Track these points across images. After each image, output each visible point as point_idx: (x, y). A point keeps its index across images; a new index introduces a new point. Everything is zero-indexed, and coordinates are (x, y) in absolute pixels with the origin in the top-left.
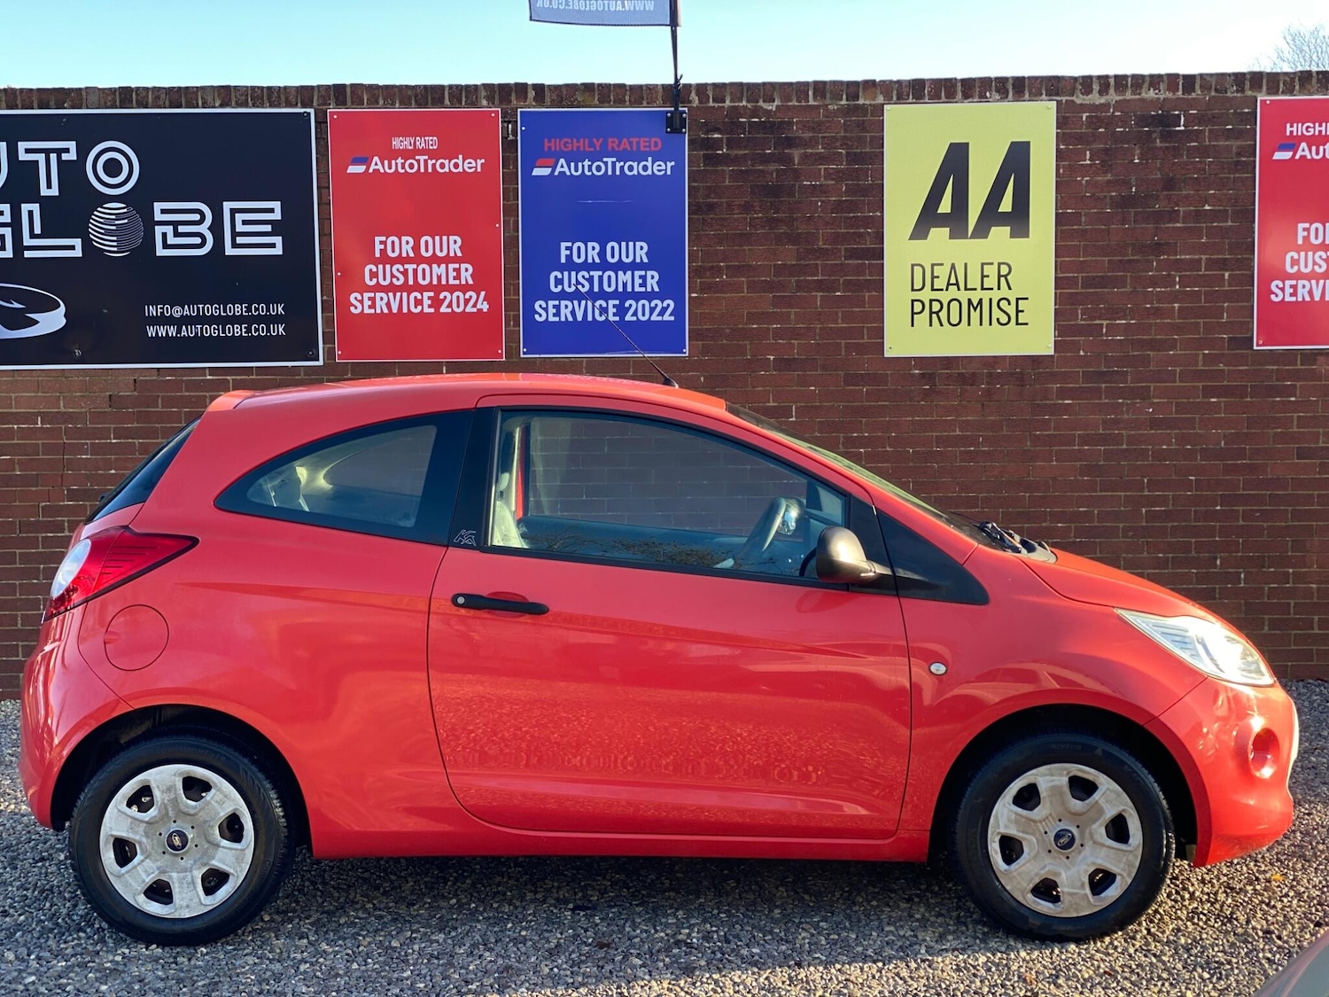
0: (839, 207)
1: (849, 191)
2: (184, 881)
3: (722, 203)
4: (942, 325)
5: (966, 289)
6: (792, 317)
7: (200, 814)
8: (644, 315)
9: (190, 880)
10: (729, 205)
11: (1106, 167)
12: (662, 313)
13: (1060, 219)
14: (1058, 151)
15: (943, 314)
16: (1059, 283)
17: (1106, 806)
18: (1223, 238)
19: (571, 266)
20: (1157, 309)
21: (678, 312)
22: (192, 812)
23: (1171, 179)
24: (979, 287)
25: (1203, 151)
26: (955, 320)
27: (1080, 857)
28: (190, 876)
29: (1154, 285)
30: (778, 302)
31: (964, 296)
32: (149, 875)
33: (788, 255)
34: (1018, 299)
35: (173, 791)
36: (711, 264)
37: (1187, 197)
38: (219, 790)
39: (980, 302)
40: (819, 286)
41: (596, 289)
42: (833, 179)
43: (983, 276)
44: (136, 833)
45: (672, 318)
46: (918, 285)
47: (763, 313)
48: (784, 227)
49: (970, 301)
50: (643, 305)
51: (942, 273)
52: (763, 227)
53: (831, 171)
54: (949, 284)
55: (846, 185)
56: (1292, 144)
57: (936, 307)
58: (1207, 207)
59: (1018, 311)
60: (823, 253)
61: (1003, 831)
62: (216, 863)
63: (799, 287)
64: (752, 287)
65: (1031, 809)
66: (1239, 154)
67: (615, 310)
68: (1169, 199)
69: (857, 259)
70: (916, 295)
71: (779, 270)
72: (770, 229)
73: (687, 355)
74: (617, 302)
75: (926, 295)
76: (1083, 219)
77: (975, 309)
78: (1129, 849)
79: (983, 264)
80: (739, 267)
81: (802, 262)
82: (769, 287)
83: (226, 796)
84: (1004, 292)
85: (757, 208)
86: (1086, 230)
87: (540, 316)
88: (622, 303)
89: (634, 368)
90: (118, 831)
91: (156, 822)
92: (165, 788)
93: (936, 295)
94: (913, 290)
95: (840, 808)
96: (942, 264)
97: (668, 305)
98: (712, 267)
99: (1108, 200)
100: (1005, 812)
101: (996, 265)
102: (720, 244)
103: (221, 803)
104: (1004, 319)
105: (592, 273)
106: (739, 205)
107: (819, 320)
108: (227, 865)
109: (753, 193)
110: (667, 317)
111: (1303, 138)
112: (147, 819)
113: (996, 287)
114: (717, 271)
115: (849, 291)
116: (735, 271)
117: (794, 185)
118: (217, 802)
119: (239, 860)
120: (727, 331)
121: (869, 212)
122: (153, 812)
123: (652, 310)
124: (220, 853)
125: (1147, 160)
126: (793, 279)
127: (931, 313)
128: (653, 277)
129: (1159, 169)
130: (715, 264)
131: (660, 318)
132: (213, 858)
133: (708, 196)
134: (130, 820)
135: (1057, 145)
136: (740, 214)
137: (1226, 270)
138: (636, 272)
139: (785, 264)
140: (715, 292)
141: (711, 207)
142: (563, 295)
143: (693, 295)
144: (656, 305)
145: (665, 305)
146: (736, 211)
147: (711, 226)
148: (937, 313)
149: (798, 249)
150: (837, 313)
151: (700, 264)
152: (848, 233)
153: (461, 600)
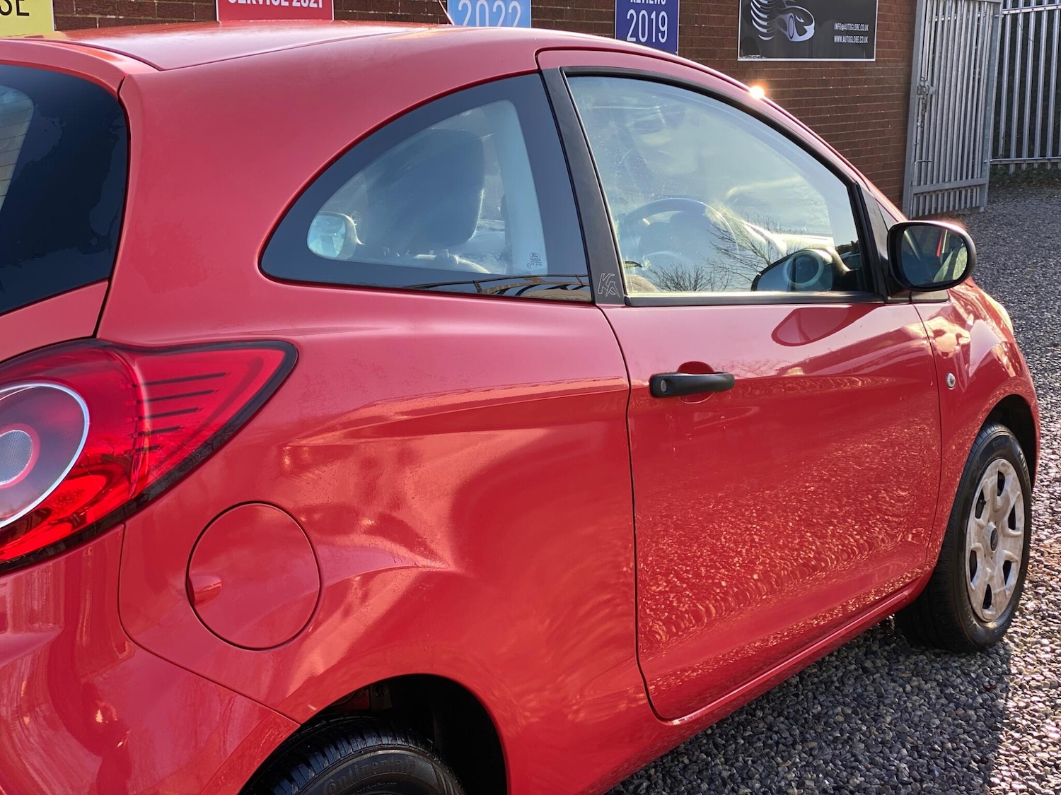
17: (1011, 496)
27: (998, 555)
61: (973, 546)
65: (980, 516)
78: (1019, 534)
100: (974, 525)
153: (663, 386)
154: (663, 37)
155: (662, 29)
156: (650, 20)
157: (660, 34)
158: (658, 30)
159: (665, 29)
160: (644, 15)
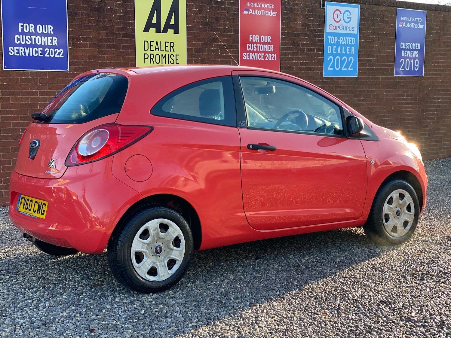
0: (120, 18)
1: (123, 12)
2: (161, 266)
3: (79, 12)
4: (154, 63)
5: (161, 51)
6: (105, 58)
7: (166, 238)
8: (52, 55)
9: (163, 265)
10: (82, 14)
11: (200, 11)
12: (59, 54)
13: (188, 28)
14: (187, 4)
15: (154, 59)
16: (188, 50)
17: (407, 201)
18: (231, 38)
19: (23, 33)
20: (214, 60)
21: (65, 54)
22: (163, 237)
23: (217, 18)
24: (165, 51)
25: (225, 9)
26: (158, 62)
27: (401, 218)
28: (163, 263)
29: (213, 52)
30: (101, 52)
31: (160, 53)
32: (149, 265)
33: (103, 34)
34: (176, 55)
35: (157, 230)
36: (76, 36)
37: (221, 24)
38: (173, 227)
39: (165, 55)
40: (114, 47)
41: (33, 43)
42: (118, 7)
43: (166, 46)
44: (144, 249)
45: (63, 56)
46: (146, 49)
47: (95, 56)
48: (102, 24)
49: (162, 55)
50: (52, 51)
51: (154, 44)
52: (94, 23)
53: (117, 4)
54: (156, 49)
55: (122, 10)
56: (248, 10)
57: (152, 56)
58: (227, 28)
59: (176, 59)
60: (115, 35)
61: (386, 212)
62: (173, 257)
63: (108, 47)
64: (91, 46)
65: (391, 205)
66: (235, 11)
67: (41, 52)
68: (217, 24)
69: (127, 38)
70: (146, 52)
71: (101, 40)
72: (97, 24)
73: (69, 71)
74: (42, 49)
75: (149, 52)
76: (194, 29)
77: (164, 58)
78: (412, 213)
79: (166, 42)
80: (87, 38)
81: (108, 38)
82: (97, 46)
83: (175, 230)
84: (172, 53)
85: (92, 16)
86: (195, 33)
87: (11, 53)
88: (44, 49)
89: (48, 75)
90: (138, 249)
91: (151, 243)
92: (154, 229)
93: (152, 52)
94: (145, 50)
95: (345, 211)
96: (153, 41)
97: (61, 51)
98: (77, 38)
99: (201, 23)
100: (387, 206)
101: (170, 43)
102: (79, 28)
103: (174, 232)
104: (172, 62)
105: (32, 37)
106: (86, 14)
107: (114, 60)
108: (177, 257)
109: (90, 9)
110: (61, 56)
111: (251, 7)
112: (148, 242)
113: (170, 51)
114: (78, 39)
115: (124, 49)
116: (85, 39)
117: (105, 8)
118: (172, 232)
119: (180, 254)
120: (83, 62)
121: (130, 21)
122: (149, 239)
123: (55, 53)
124: (174, 252)
125: (211, 10)
126: (105, 44)
127: (151, 59)
128: (55, 40)
129: (214, 14)
130: (78, 36)
131: (58, 56)
132: (171, 255)
133: (74, 9)
134: (142, 244)
135: (187, 2)
136: (86, 17)
137: (232, 49)
138: (49, 37)
139: (102, 38)
140: (78, 47)
141: (76, 14)
142: (20, 45)
143: (70, 48)
144: (57, 51)
145: (60, 51)
146: (85, 16)
147: (76, 21)
148: (152, 59)
149: (107, 33)
150: (120, 57)
151: (72, 36)
152: (123, 28)
153: (251, 147)
154: (416, 69)
155: (416, 66)
156: (411, 63)
157: (415, 68)
158: (414, 66)
159: (418, 66)
160: (408, 61)
